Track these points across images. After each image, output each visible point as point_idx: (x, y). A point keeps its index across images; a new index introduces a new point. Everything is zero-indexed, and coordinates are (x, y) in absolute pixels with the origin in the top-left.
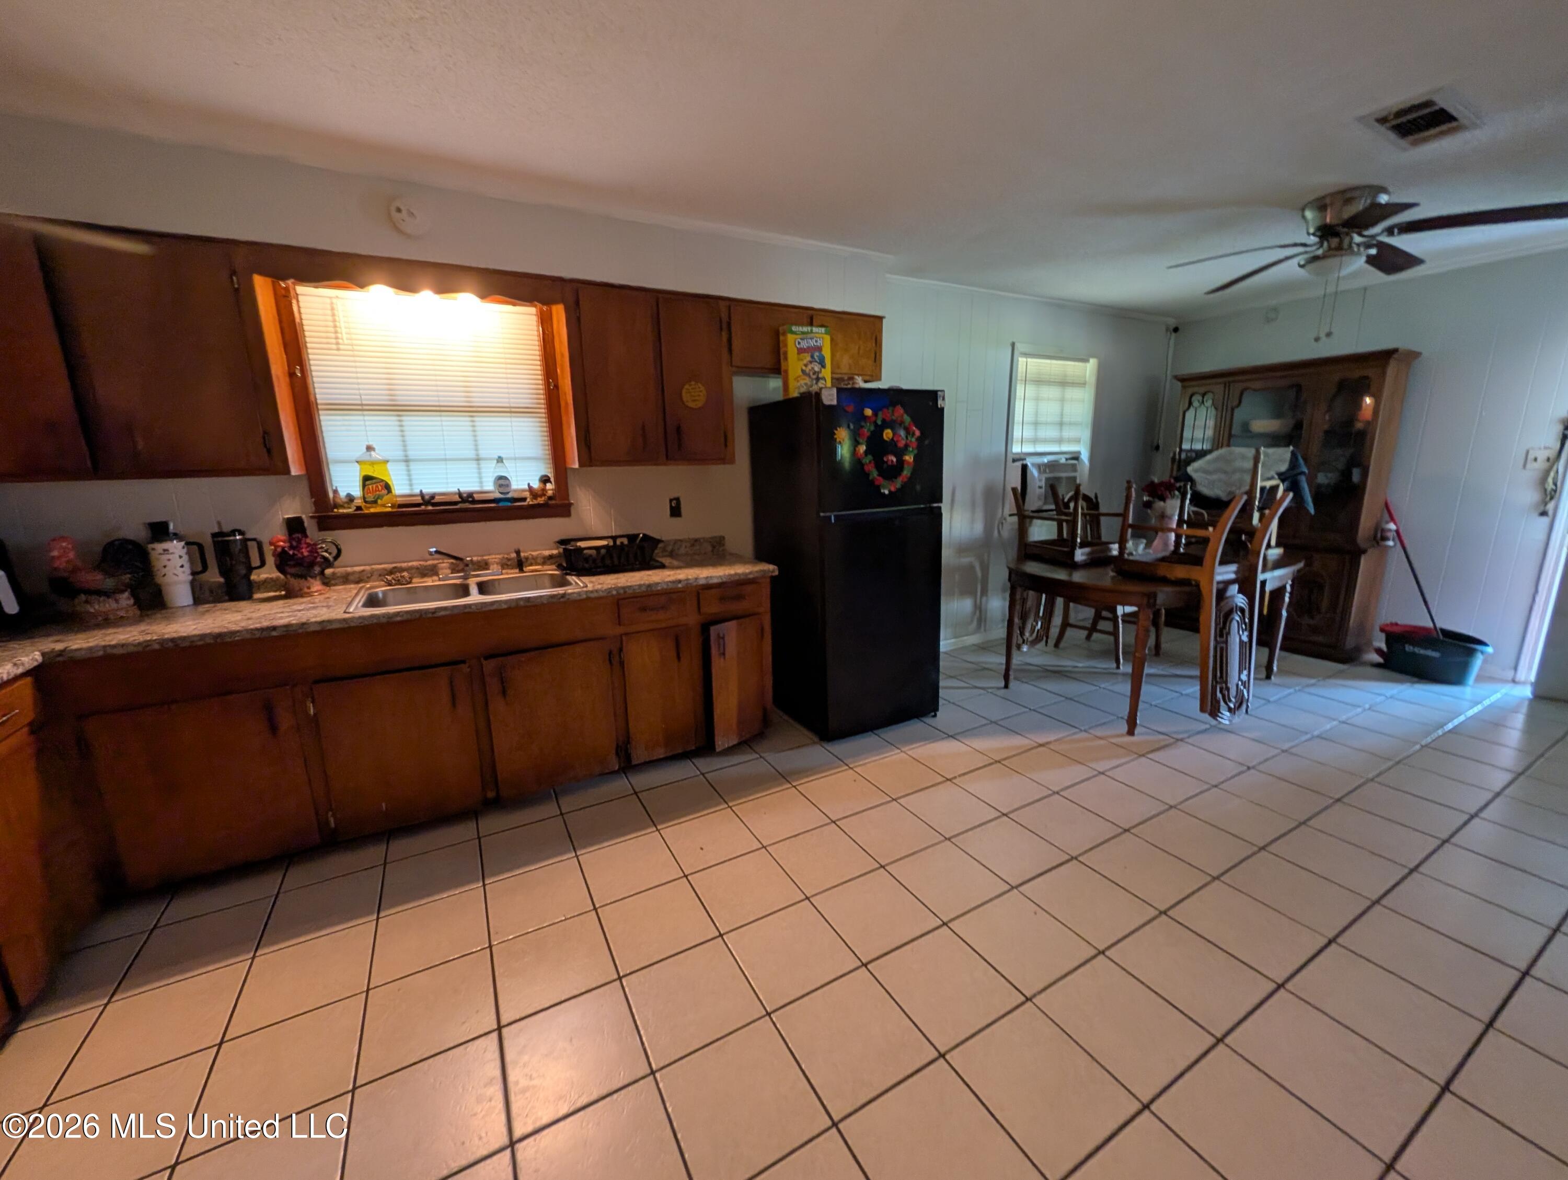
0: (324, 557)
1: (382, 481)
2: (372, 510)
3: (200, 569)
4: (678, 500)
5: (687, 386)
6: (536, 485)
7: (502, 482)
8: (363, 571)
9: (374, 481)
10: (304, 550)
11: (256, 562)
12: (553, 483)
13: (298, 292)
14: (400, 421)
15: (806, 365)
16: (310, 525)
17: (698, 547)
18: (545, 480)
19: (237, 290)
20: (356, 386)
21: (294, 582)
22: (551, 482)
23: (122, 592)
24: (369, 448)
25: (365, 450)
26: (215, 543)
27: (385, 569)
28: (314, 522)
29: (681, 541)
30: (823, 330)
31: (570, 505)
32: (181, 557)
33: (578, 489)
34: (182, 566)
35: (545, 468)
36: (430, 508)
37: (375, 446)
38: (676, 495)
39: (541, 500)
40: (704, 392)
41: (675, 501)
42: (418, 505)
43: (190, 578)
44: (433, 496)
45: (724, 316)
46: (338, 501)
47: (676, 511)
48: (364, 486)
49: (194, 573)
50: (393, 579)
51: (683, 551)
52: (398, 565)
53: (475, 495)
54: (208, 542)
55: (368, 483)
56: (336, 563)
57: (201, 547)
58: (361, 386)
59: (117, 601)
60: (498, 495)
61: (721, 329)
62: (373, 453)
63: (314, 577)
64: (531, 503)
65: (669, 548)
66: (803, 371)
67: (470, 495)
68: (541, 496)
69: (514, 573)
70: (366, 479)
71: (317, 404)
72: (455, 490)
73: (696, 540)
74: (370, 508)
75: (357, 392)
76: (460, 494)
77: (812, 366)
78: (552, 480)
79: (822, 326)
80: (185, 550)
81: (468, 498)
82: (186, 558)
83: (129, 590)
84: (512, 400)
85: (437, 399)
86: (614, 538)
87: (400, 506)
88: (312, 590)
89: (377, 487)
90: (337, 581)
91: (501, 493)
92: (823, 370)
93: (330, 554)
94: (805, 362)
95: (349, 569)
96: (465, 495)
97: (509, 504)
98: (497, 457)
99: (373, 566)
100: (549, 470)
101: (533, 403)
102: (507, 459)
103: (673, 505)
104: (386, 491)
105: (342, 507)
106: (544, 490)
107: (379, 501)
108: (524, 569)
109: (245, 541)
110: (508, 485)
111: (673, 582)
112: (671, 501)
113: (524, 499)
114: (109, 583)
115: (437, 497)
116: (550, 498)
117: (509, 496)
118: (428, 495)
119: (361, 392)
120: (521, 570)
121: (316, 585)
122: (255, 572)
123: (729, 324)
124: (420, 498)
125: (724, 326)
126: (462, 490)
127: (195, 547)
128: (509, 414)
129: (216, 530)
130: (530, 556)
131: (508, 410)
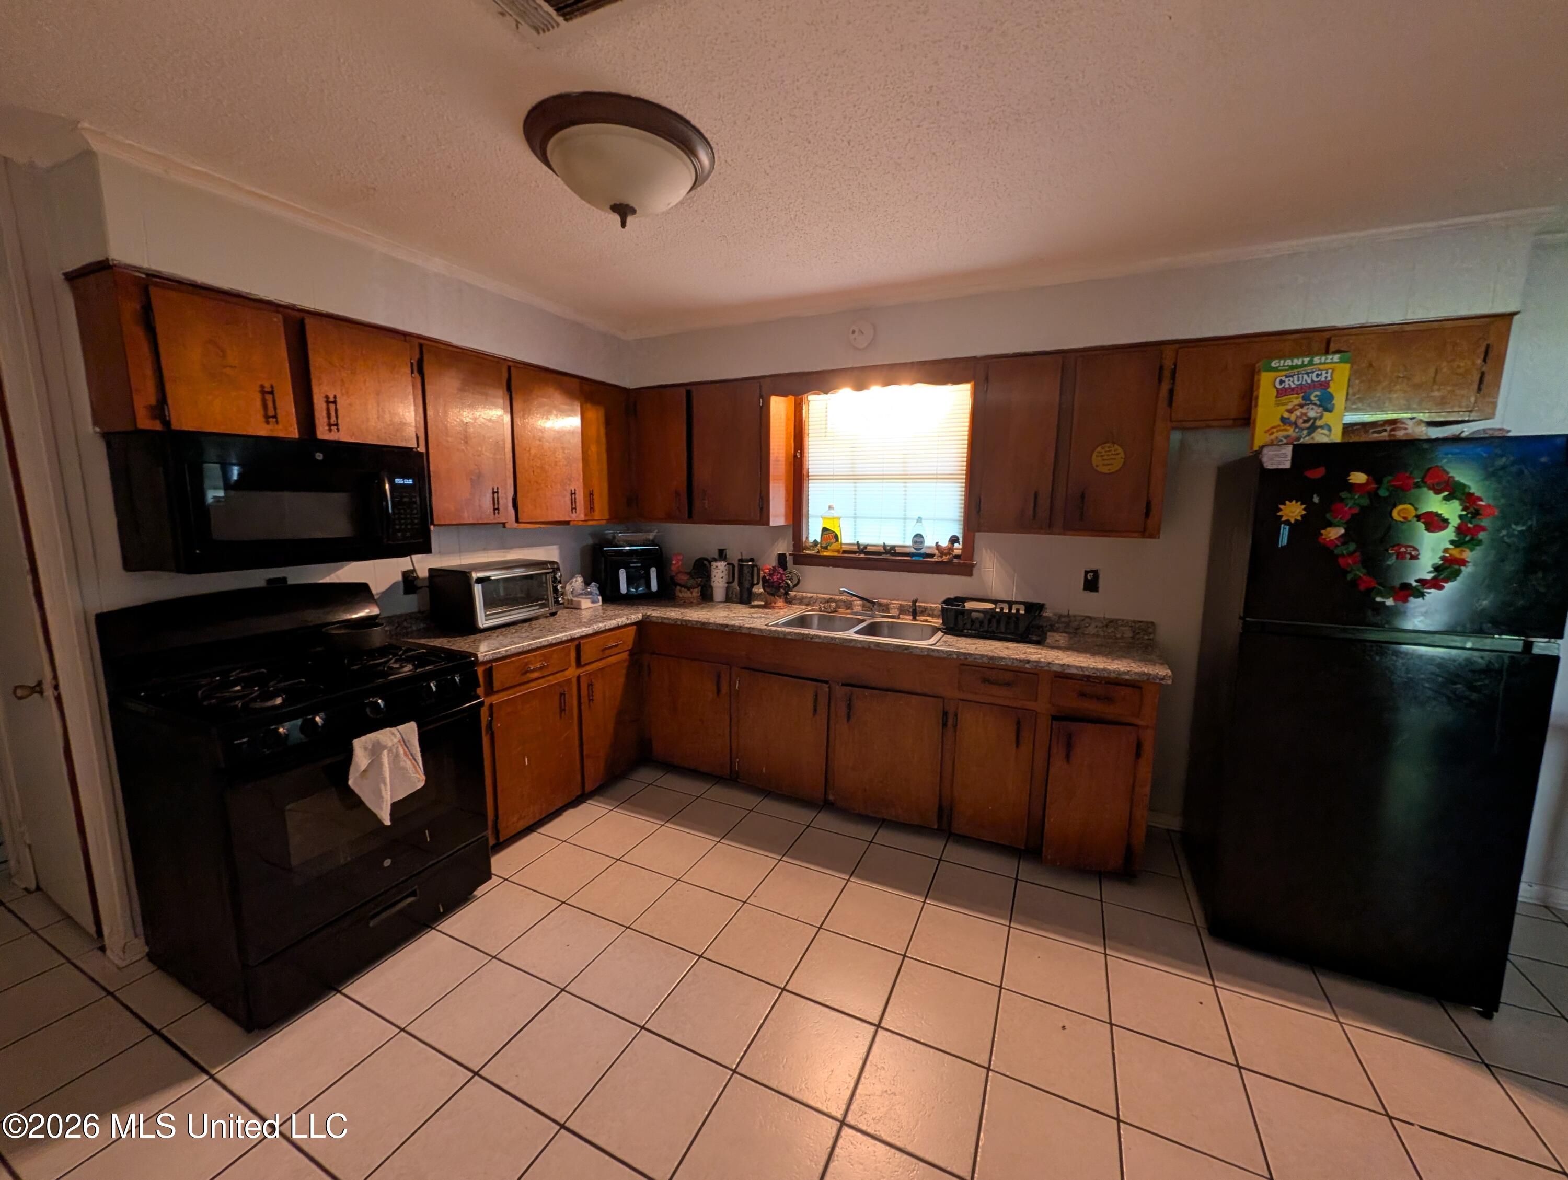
0: (787, 583)
1: (833, 532)
2: (825, 554)
3: (731, 580)
4: (1096, 573)
5: (1099, 449)
6: (944, 543)
7: (918, 539)
8: (812, 597)
9: (828, 532)
10: (774, 577)
11: (755, 582)
12: (961, 543)
13: (809, 399)
14: (855, 487)
15: (1290, 411)
16: (789, 559)
17: (1112, 629)
18: (954, 540)
19: (761, 407)
20: (832, 462)
21: (770, 598)
22: (959, 543)
23: (695, 588)
24: (830, 508)
25: (828, 509)
26: (739, 565)
27: (824, 598)
28: (792, 557)
29: (1090, 618)
30: (1336, 358)
31: (973, 566)
32: (723, 572)
33: (984, 550)
34: (722, 578)
35: (956, 529)
36: (862, 556)
37: (834, 506)
38: (1094, 568)
39: (945, 558)
40: (1122, 455)
41: (1092, 574)
42: (855, 552)
43: (726, 585)
44: (866, 546)
45: (1168, 363)
46: (807, 545)
47: (1091, 583)
48: (822, 535)
49: (728, 583)
50: (824, 607)
51: (1092, 630)
52: (833, 597)
53: (896, 548)
54: (736, 564)
55: (825, 533)
56: (795, 589)
57: (733, 566)
58: (835, 462)
59: (691, 593)
60: (913, 550)
61: (1160, 381)
62: (832, 511)
63: (780, 596)
64: (936, 560)
65: (1075, 624)
66: (1283, 419)
67: (893, 547)
68: (946, 555)
69: (907, 619)
70: (825, 530)
71: (808, 476)
72: (881, 543)
73: (1112, 621)
74: (824, 552)
75: (832, 466)
76: (884, 546)
77: (1304, 410)
78: (961, 540)
79: (1338, 352)
80: (726, 568)
81: (891, 550)
82: (726, 572)
83: (700, 588)
84: (939, 468)
85: (882, 469)
86: (1010, 604)
87: (844, 552)
88: (777, 605)
89: (829, 536)
90: (796, 602)
91: (915, 549)
92: (1326, 414)
93: (792, 582)
94: (1290, 407)
95: (804, 594)
96: (888, 548)
97: (921, 559)
98: (917, 518)
99: (819, 595)
100: (960, 533)
101: (955, 471)
102: (926, 519)
103: (1089, 578)
104: (834, 540)
105: (809, 549)
106: (951, 549)
107: (829, 547)
108: (918, 618)
109: (753, 566)
110: (922, 543)
111: (1021, 661)
112: (1087, 573)
113: (932, 556)
114: (691, 582)
115: (868, 548)
116: (957, 557)
117: (922, 551)
118: (862, 545)
119: (835, 466)
120: (914, 619)
121: (780, 603)
122: (755, 586)
123: (1174, 372)
124: (856, 547)
125: (1167, 374)
126: (887, 543)
127: (731, 567)
128: (935, 481)
129: (740, 558)
130: (929, 607)
131: (935, 476)
